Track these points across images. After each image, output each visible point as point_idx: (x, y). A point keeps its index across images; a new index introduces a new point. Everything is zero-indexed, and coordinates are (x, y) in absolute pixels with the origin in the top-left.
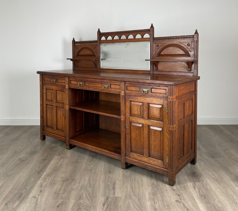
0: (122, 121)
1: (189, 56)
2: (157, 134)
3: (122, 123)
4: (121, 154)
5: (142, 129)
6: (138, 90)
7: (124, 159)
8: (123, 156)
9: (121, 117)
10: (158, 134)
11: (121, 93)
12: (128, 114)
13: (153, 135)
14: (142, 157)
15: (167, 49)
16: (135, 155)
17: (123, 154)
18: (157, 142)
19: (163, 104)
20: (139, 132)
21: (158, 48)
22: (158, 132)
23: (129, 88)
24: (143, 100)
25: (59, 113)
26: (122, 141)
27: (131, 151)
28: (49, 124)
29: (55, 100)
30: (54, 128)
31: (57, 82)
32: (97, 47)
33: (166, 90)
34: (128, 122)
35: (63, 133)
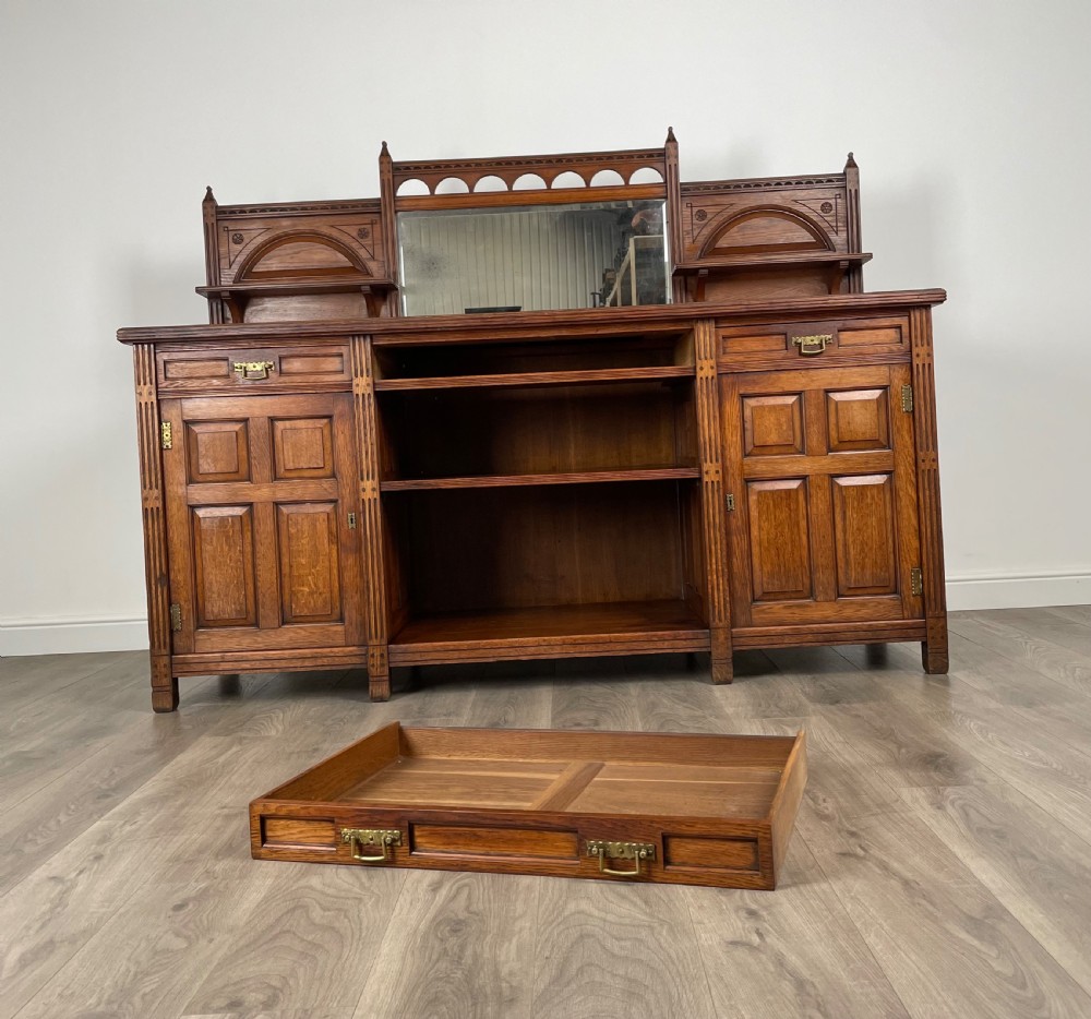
0: (710, 484)
1: (829, 247)
2: (869, 501)
3: (710, 495)
4: (713, 625)
5: (801, 498)
6: (776, 347)
7: (726, 638)
8: (721, 631)
9: (705, 469)
10: (873, 498)
11: (702, 369)
12: (734, 453)
13: (853, 508)
14: (807, 606)
15: (744, 228)
16: (777, 608)
17: (720, 620)
18: (870, 530)
19: (891, 382)
20: (790, 509)
22: (875, 491)
23: (736, 345)
24: (804, 381)
25: (303, 533)
26: (714, 567)
27: (754, 600)
28: (216, 610)
29: (267, 473)
30: (262, 623)
31: (281, 373)
32: (377, 227)
33: (899, 327)
34: (735, 484)
35: (340, 628)
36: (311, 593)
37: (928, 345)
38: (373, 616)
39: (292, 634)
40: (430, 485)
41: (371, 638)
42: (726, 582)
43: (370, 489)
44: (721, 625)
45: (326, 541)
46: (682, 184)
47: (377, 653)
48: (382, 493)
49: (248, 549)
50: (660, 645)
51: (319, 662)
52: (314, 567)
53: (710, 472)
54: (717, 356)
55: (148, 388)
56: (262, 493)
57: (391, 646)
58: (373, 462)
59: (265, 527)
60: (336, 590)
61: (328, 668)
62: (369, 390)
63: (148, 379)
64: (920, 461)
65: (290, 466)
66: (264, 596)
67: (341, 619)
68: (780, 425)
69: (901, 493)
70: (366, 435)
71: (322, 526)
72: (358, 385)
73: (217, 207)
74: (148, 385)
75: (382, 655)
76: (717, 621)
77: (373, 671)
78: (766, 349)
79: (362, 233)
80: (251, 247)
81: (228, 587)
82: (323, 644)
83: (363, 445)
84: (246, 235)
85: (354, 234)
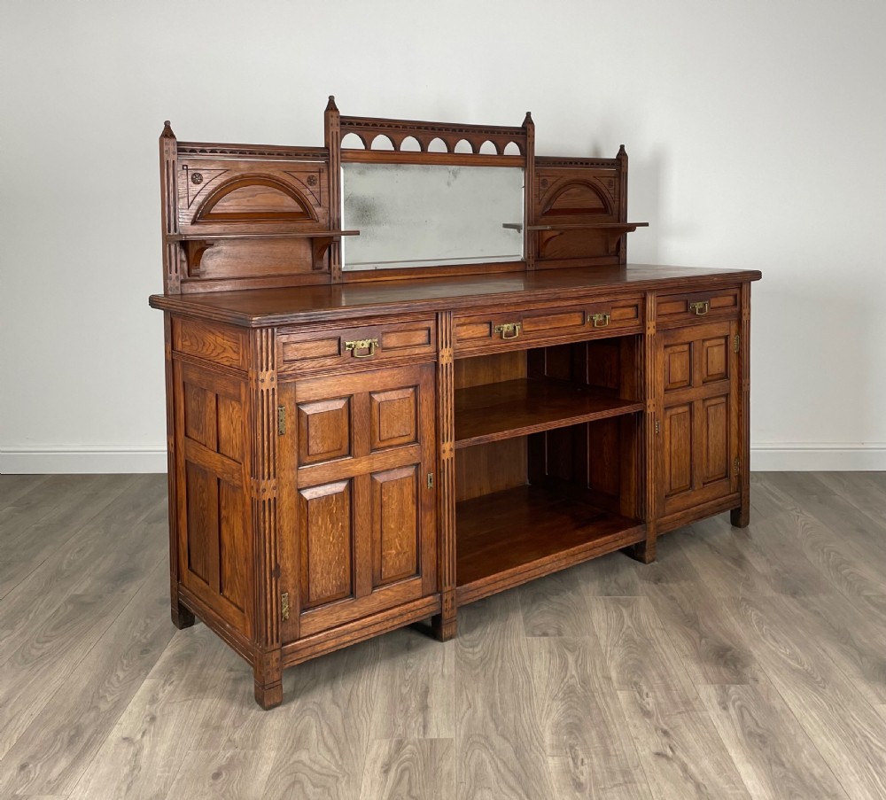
0: (650, 415)
3: (650, 423)
6: (681, 311)
7: (654, 528)
8: (652, 524)
9: (648, 404)
11: (649, 328)
12: (661, 388)
14: (690, 495)
15: (568, 194)
17: (652, 515)
19: (730, 332)
21: (547, 188)
24: (694, 333)
25: (393, 499)
28: (319, 590)
29: (366, 446)
30: (358, 593)
31: (382, 347)
32: (324, 176)
33: (736, 295)
35: (419, 582)
36: (398, 554)
38: (447, 565)
39: (382, 597)
41: (445, 586)
43: (448, 449)
45: (410, 503)
46: (536, 157)
47: (449, 598)
49: (347, 524)
51: (405, 618)
52: (400, 529)
53: (651, 406)
54: (657, 318)
55: (270, 374)
56: (359, 466)
57: (459, 588)
58: (452, 425)
59: (362, 500)
62: (451, 360)
63: (270, 365)
65: (385, 435)
66: (360, 567)
67: (418, 572)
69: (732, 408)
71: (409, 491)
72: (443, 356)
73: (176, 142)
74: (270, 371)
75: (452, 599)
76: (650, 517)
77: (446, 615)
78: (677, 312)
79: (311, 181)
80: (210, 188)
81: (330, 564)
82: (407, 600)
83: (445, 410)
84: (205, 175)
85: (305, 181)
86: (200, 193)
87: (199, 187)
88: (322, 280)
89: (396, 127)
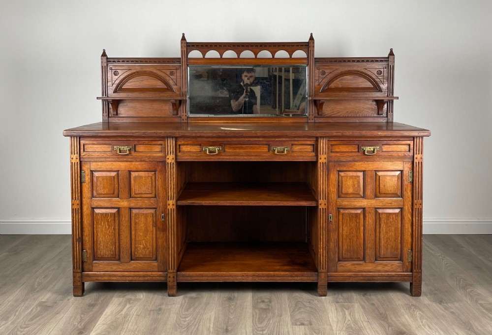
0: (322, 209)
1: (380, 90)
2: (391, 220)
3: (322, 214)
4: (320, 271)
5: (362, 217)
6: (354, 151)
7: (325, 277)
8: (323, 274)
9: (320, 203)
10: (393, 218)
11: (321, 159)
12: (334, 196)
13: (384, 223)
14: (362, 265)
15: (342, 79)
16: (348, 265)
17: (323, 269)
18: (391, 233)
19: (404, 168)
20: (356, 222)
21: (325, 76)
22: (394, 216)
23: (336, 148)
24: (365, 166)
25: (141, 222)
26: (322, 246)
27: (339, 260)
28: (102, 253)
29: (127, 195)
30: (122, 260)
31: (135, 151)
32: (178, 71)
33: (409, 145)
34: (333, 209)
35: (156, 264)
36: (144, 248)
37: (422, 154)
38: (170, 260)
39: (135, 265)
40: (198, 203)
41: (169, 269)
42: (326, 253)
43: (171, 204)
44: (323, 271)
45: (151, 226)
46: (315, 58)
47: (171, 275)
48: (177, 206)
49: (117, 228)
50: (296, 278)
51: (146, 278)
52: (146, 237)
53: (322, 204)
54: (328, 153)
55: (76, 156)
56: (124, 204)
57: (179, 273)
58: (174, 193)
59: (125, 220)
60: (155, 247)
61: (150, 281)
62: (173, 161)
63: (76, 152)
64: (414, 205)
65: (137, 192)
66: (123, 248)
67: (156, 259)
68: (354, 185)
69: (405, 218)
70: (171, 181)
71: (150, 219)
72: (168, 159)
73: (107, 58)
74: (76, 155)
75: (174, 277)
76: (322, 269)
77: (170, 284)
78: (350, 151)
79: (172, 73)
80: (122, 77)
81: (108, 243)
82: (148, 270)
83: (170, 185)
84: (120, 72)
85: (168, 73)
86: (117, 79)
87: (117, 77)
88: (177, 120)
89: (220, 46)
